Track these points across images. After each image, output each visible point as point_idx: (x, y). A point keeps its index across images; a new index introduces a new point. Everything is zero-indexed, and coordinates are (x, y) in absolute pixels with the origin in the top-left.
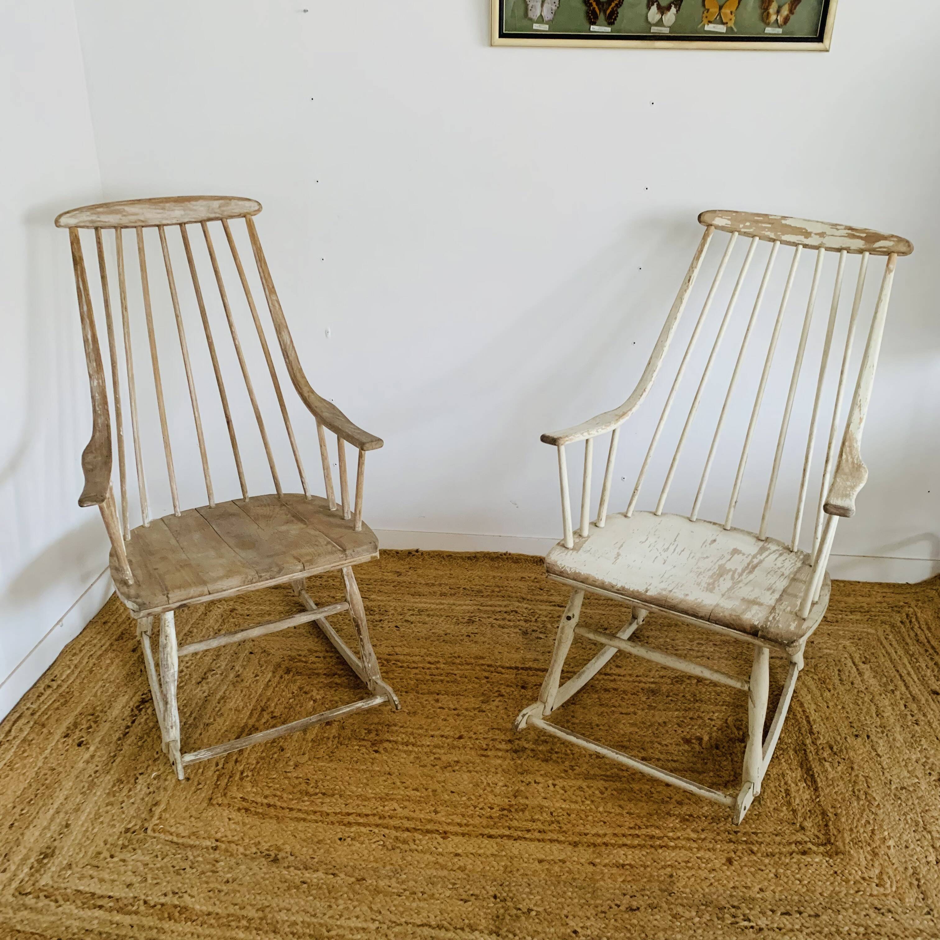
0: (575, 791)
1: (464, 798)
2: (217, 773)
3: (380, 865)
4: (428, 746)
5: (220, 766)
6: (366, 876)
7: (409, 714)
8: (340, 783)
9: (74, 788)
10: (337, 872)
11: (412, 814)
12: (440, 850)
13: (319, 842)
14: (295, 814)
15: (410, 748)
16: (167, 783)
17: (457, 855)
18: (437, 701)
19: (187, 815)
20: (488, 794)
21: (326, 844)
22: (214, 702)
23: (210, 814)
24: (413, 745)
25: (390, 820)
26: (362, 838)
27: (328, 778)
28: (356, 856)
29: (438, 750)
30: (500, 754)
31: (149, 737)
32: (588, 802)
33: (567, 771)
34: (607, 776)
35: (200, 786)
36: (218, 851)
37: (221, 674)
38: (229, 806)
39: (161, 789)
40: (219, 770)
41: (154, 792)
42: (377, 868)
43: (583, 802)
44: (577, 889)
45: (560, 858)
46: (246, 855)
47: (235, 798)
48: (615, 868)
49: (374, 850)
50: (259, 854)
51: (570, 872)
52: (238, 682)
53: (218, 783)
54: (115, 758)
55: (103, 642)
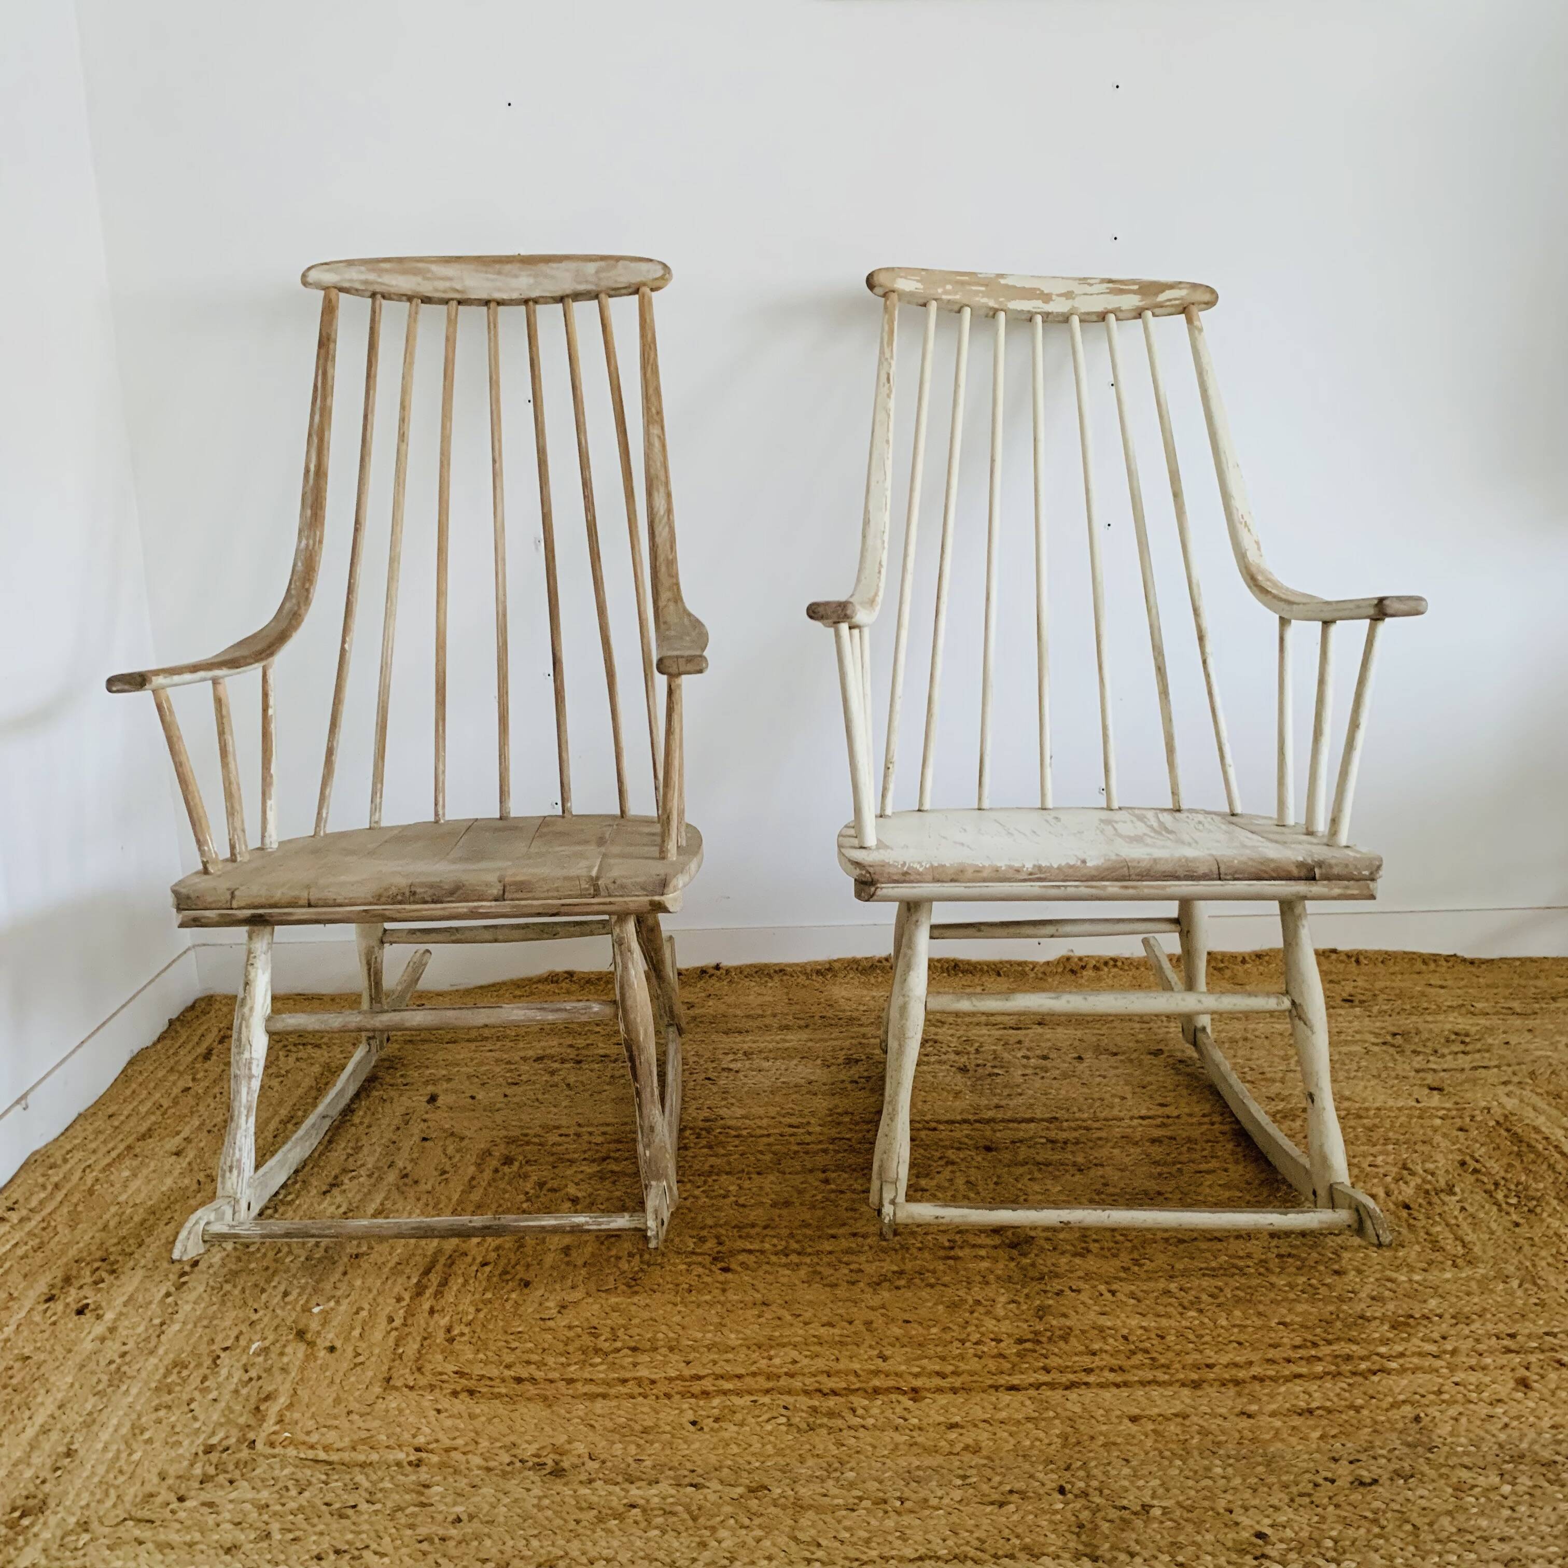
0: (1157, 1298)
1: (935, 1330)
2: (394, 1334)
3: (791, 1460)
4: (831, 1252)
5: (398, 1322)
6: (767, 1481)
10: (700, 1480)
12: (915, 1421)
13: (645, 1431)
14: (581, 1388)
15: (794, 1258)
16: (285, 1360)
17: (953, 1426)
19: (341, 1410)
20: (983, 1318)
21: (663, 1432)
23: (394, 1405)
24: (799, 1254)
25: (792, 1381)
26: (738, 1417)
27: (635, 1321)
28: (735, 1449)
29: (854, 1258)
31: (235, 1286)
32: (1192, 1313)
33: (1129, 1269)
34: (1213, 1269)
35: (361, 1359)
36: (423, 1469)
37: (370, 1176)
38: (432, 1387)
39: (275, 1370)
40: (396, 1329)
41: (259, 1378)
42: (788, 1465)
43: (1181, 1314)
44: (1231, 1461)
45: (1173, 1411)
46: (489, 1469)
47: (441, 1374)
48: (1296, 1417)
49: (770, 1433)
50: (518, 1464)
51: (1204, 1432)
52: (405, 1185)
53: (400, 1350)
54: (164, 1327)
55: (111, 1145)
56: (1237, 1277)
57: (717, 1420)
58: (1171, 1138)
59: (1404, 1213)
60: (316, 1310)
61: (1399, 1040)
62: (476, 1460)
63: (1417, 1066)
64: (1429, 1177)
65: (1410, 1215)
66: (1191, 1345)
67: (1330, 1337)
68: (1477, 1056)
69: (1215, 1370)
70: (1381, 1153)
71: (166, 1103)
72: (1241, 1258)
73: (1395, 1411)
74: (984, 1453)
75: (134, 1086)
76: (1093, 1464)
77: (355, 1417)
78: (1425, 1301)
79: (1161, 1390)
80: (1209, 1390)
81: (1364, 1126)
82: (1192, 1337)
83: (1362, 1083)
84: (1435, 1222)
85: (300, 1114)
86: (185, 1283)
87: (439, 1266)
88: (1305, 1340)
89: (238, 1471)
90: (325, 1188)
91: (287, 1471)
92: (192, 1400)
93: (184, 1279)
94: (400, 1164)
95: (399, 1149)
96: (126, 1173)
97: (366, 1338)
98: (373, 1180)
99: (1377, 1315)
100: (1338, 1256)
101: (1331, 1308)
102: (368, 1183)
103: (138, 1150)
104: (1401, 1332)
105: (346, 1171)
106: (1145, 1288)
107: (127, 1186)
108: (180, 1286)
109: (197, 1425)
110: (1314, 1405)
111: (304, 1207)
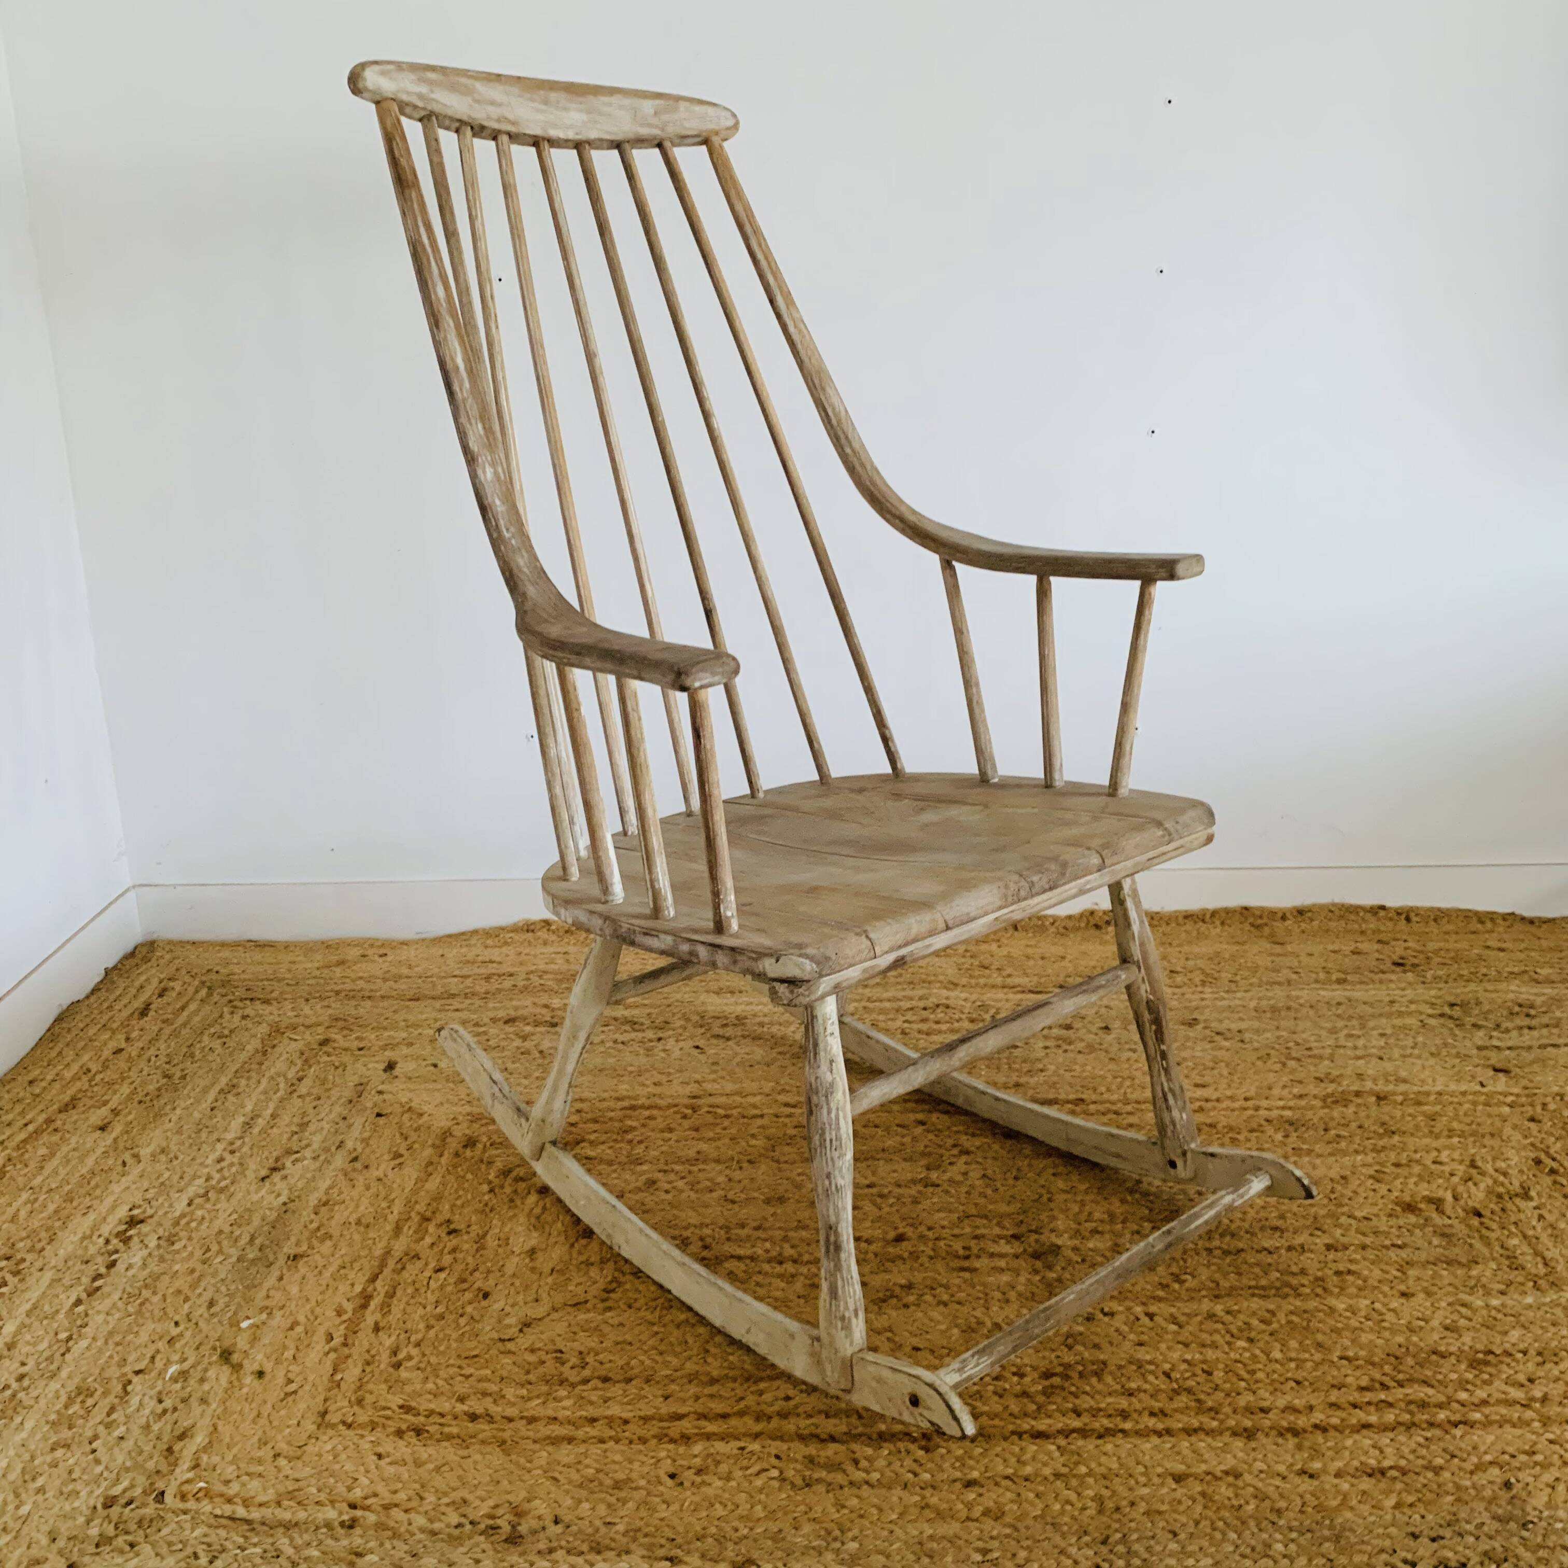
0: (1201, 1323)
2: (333, 1355)
3: (786, 1525)
5: (337, 1341)
6: (755, 1555)
7: (768, 1201)
8: (640, 1352)
10: (678, 1552)
12: (927, 1476)
13: (617, 1486)
14: (546, 1431)
15: (789, 1267)
16: (206, 1387)
17: (969, 1484)
19: (266, 1453)
21: (638, 1488)
22: (306, 1214)
23: (328, 1447)
24: (795, 1261)
25: (784, 1422)
26: (723, 1468)
27: (608, 1344)
28: (719, 1511)
30: (1002, 1263)
31: (155, 1293)
32: (1241, 1343)
33: (1167, 1286)
34: (1263, 1288)
35: (292, 1387)
36: (358, 1531)
37: (315, 1159)
38: (373, 1426)
39: (194, 1401)
40: (335, 1350)
41: (175, 1409)
42: (780, 1531)
43: (1229, 1343)
44: (1294, 1535)
45: (1223, 1468)
46: (434, 1533)
47: (385, 1408)
48: (1365, 1479)
49: (761, 1491)
50: (468, 1527)
51: (1260, 1496)
52: (354, 1170)
53: (338, 1377)
54: (71, 1343)
55: (29, 1117)
56: (1291, 1299)
57: (699, 1472)
58: (1212, 1126)
59: (1475, 1221)
60: (244, 1325)
61: (1457, 1011)
62: (420, 1521)
63: (1480, 1043)
64: (1501, 1178)
65: (1482, 1224)
66: (1243, 1384)
67: (1401, 1377)
68: (1545, 1031)
69: (1271, 1415)
70: (1446, 1147)
71: (94, 1068)
72: (1294, 1274)
73: (1480, 1474)
74: (1008, 1519)
75: (60, 1045)
76: (1135, 1536)
77: (282, 1462)
78: (1506, 1333)
79: (1209, 1440)
80: (1264, 1440)
81: (1424, 1114)
82: (1243, 1373)
83: (1419, 1062)
84: (1511, 1233)
85: (243, 1082)
86: (98, 1289)
87: (387, 1271)
88: (1372, 1380)
89: (141, 1532)
90: (264, 1173)
91: (198, 1532)
92: (96, 1437)
93: (98, 1283)
94: (350, 1145)
95: (350, 1126)
96: (43, 1151)
97: (300, 1360)
98: (318, 1164)
99: (1453, 1349)
100: (1404, 1273)
101: (1400, 1339)
102: (313, 1167)
103: (58, 1123)
104: (1482, 1372)
105: (289, 1152)
106: (1187, 1311)
107: (42, 1168)
108: (92, 1293)
109: (98, 1469)
110: (1386, 1463)
111: (240, 1195)
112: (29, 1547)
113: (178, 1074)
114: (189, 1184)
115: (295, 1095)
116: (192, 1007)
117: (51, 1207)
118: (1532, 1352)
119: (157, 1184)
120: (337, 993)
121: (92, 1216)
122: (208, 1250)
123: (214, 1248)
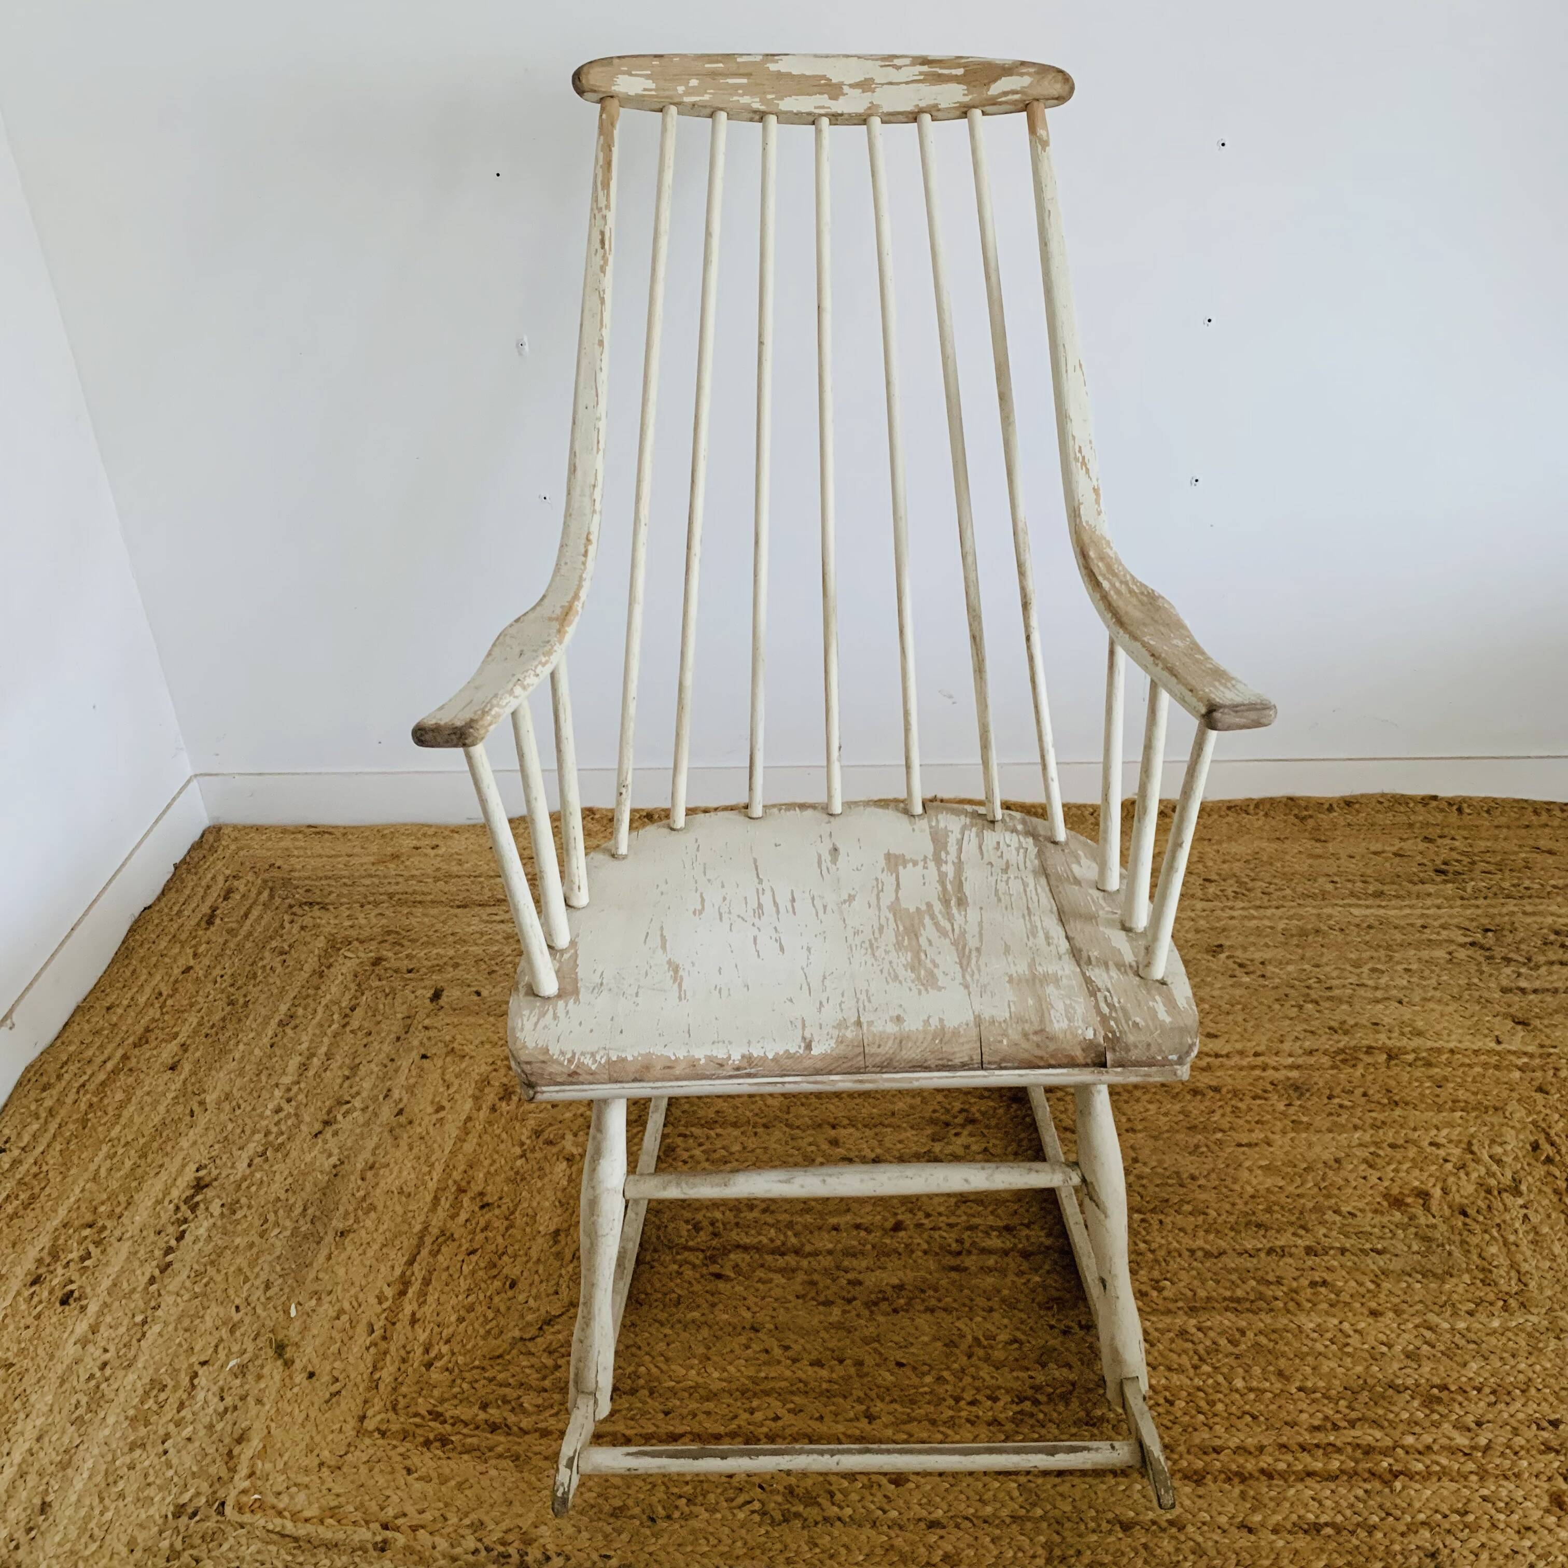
0: (1172, 1341)
1: (928, 1379)
2: (373, 1351)
4: (830, 1252)
5: (378, 1333)
8: (647, 1358)
9: (56, 1409)
11: (815, 1425)
12: (895, 1514)
13: (615, 1513)
15: (791, 1260)
16: (262, 1384)
17: (932, 1524)
18: (835, 1143)
19: (312, 1461)
20: (980, 1364)
21: (633, 1517)
22: (354, 1180)
23: (364, 1457)
24: (797, 1252)
26: (711, 1498)
29: (855, 1262)
30: (991, 1262)
31: (218, 1271)
32: (1206, 1368)
34: (1238, 1301)
35: (337, 1386)
36: (389, 1554)
37: (364, 1110)
38: (405, 1435)
39: (251, 1400)
40: (376, 1345)
41: (235, 1408)
43: (1195, 1367)
47: (415, 1414)
48: (1301, 1535)
49: (742, 1525)
50: (483, 1553)
52: (401, 1126)
53: (376, 1376)
54: (146, 1327)
55: (107, 1053)
56: (1262, 1314)
58: (1216, 1089)
59: (1459, 1222)
60: (296, 1310)
62: (443, 1544)
63: (1506, 983)
64: (1495, 1166)
65: (1465, 1225)
66: (1202, 1418)
69: (1222, 1457)
71: (165, 991)
72: (1270, 1283)
75: (134, 962)
77: (325, 1472)
80: (1212, 1486)
81: (1432, 1078)
82: (1203, 1404)
85: (300, 1011)
86: (169, 1264)
87: (425, 1252)
88: (1326, 1418)
89: (204, 1546)
90: (318, 1126)
91: (253, 1548)
92: (166, 1437)
93: (169, 1258)
94: (396, 1094)
95: (396, 1071)
96: (120, 1096)
97: (344, 1356)
98: (367, 1115)
99: (1410, 1382)
100: (1378, 1286)
101: (1359, 1369)
102: (361, 1120)
103: (133, 1062)
104: (1433, 1411)
105: (340, 1103)
106: (1160, 1326)
107: (119, 1116)
108: (165, 1268)
109: (170, 1473)
110: (1324, 1519)
111: (294, 1154)
112: (111, 1558)
113: (241, 1001)
114: (248, 1141)
115: (348, 1029)
116: (255, 913)
117: (128, 1164)
118: (1487, 1390)
119: (220, 1138)
120: (391, 896)
121: (164, 1176)
122: (266, 1221)
123: (271, 1217)
